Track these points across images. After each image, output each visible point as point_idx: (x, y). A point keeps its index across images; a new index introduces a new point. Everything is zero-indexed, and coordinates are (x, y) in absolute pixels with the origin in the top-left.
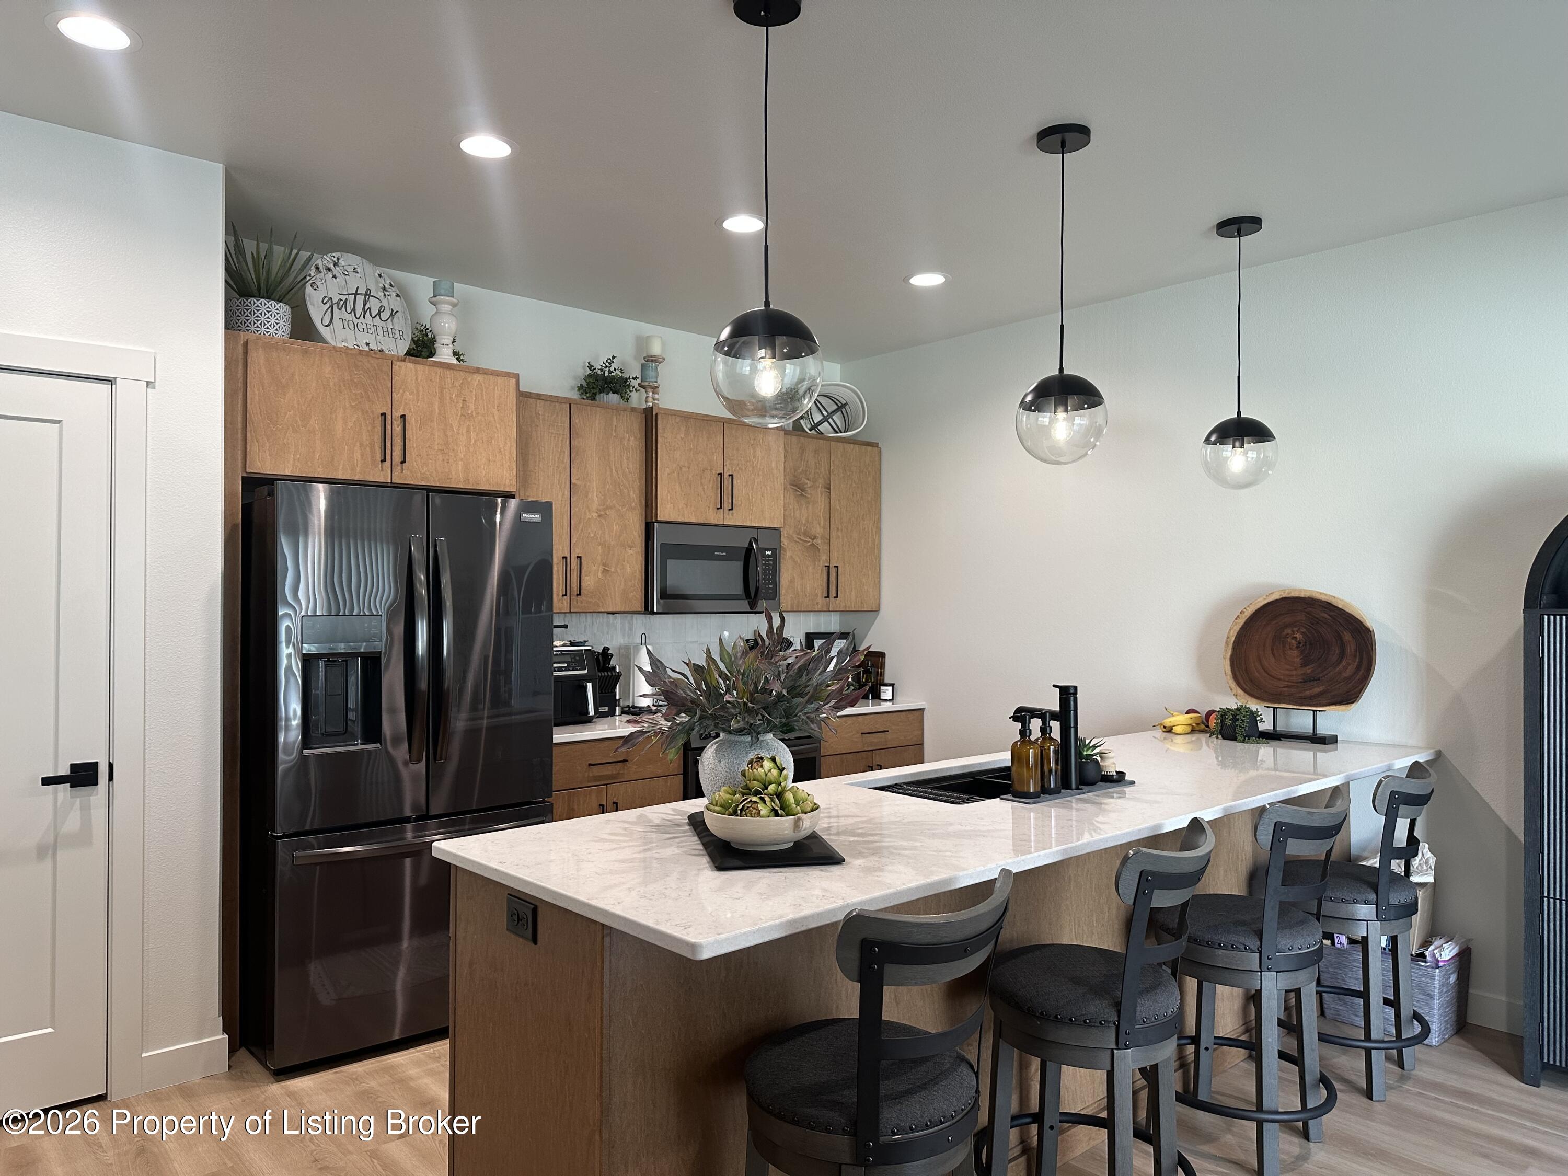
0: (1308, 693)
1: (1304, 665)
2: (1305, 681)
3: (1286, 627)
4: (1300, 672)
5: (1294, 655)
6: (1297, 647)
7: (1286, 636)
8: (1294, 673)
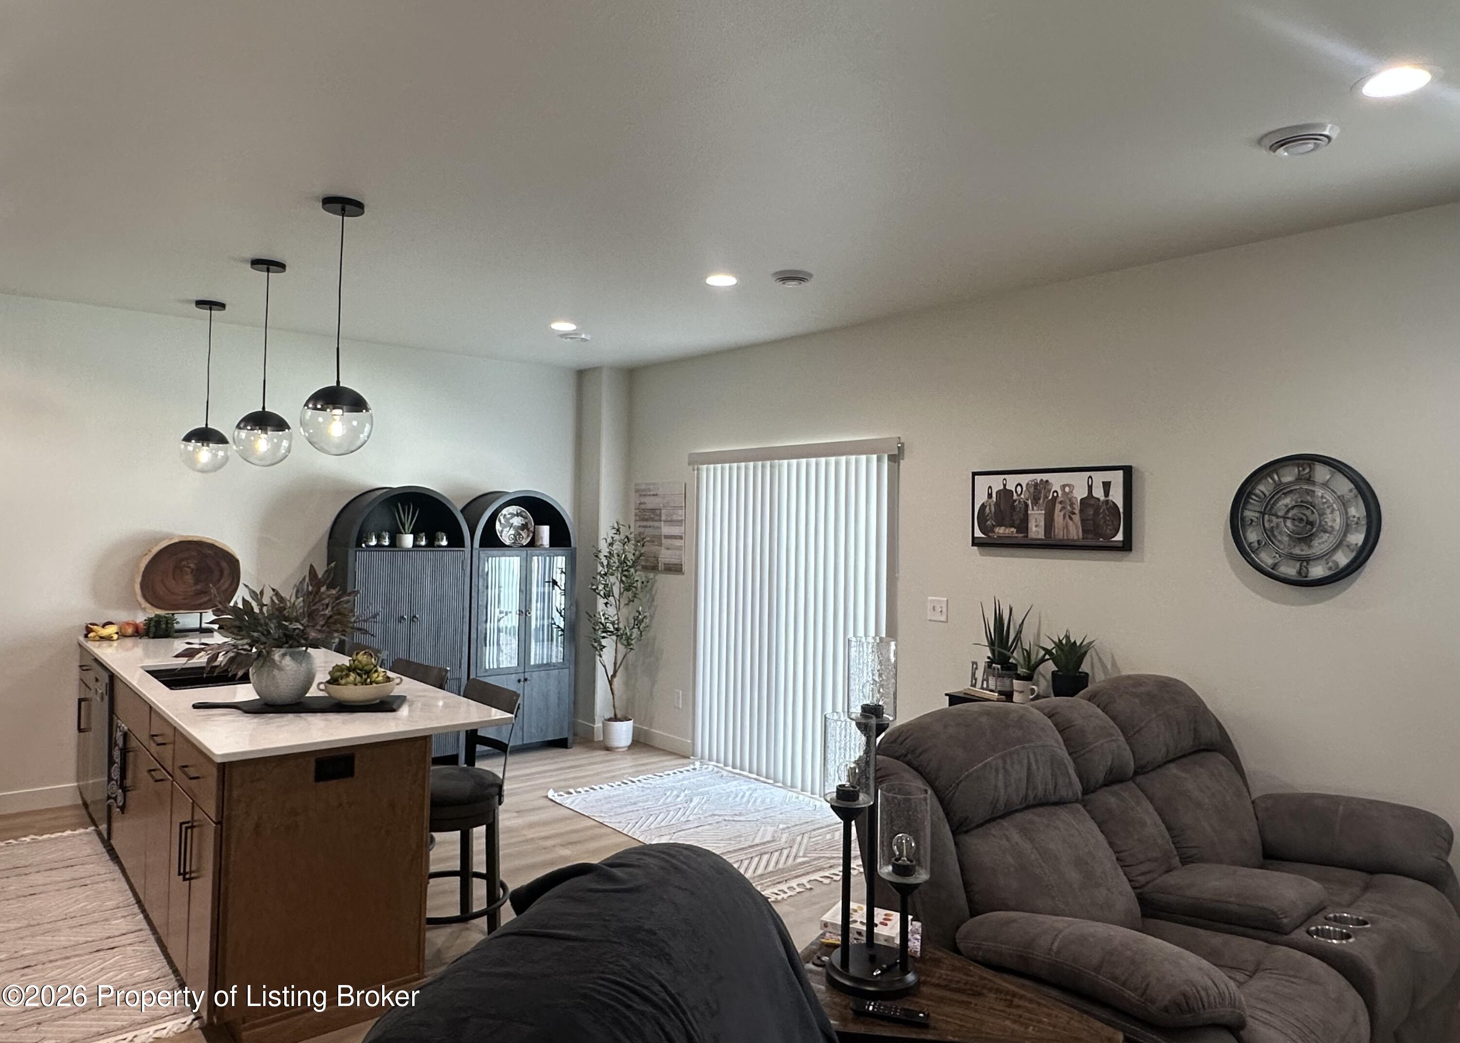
0: (198, 602)
1: (196, 584)
2: (197, 594)
3: (182, 560)
4: (194, 588)
5: (189, 578)
6: (192, 573)
7: (184, 566)
8: (189, 589)
